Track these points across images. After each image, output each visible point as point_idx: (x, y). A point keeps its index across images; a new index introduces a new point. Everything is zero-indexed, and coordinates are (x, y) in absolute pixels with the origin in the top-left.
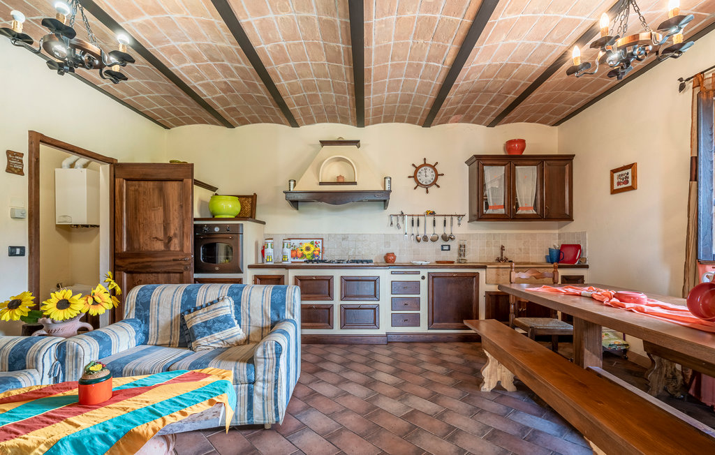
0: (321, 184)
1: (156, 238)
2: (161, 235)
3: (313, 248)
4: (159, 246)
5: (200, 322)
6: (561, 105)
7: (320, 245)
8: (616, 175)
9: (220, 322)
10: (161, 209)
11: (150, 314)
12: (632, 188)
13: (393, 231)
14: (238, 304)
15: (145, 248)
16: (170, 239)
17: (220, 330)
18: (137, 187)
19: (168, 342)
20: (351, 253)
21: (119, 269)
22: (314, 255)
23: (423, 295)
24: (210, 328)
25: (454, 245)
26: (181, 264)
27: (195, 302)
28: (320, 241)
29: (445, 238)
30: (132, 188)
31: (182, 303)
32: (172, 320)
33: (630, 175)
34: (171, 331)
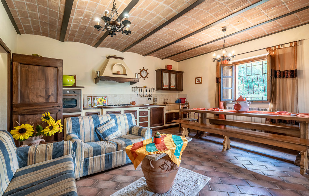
0: (113, 74)
1: (40, 96)
2: (43, 94)
3: (103, 100)
4: (42, 100)
5: (106, 129)
6: (182, 57)
7: (106, 99)
8: (197, 79)
9: (114, 128)
10: (44, 81)
11: (80, 130)
12: (201, 83)
13: (133, 93)
14: (116, 121)
15: (33, 101)
16: (49, 96)
17: (115, 131)
18: (27, 68)
19: (90, 140)
20: (118, 102)
21: (16, 113)
22: (103, 103)
23: (149, 116)
24: (111, 131)
25: (152, 98)
26: (56, 109)
27: (99, 122)
28: (106, 97)
29: (150, 96)
30: (24, 69)
31: (94, 123)
32: (91, 131)
33: (201, 80)
34: (91, 135)
